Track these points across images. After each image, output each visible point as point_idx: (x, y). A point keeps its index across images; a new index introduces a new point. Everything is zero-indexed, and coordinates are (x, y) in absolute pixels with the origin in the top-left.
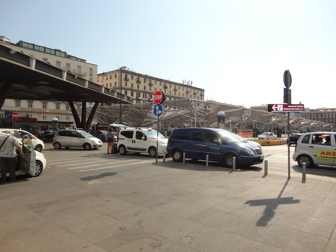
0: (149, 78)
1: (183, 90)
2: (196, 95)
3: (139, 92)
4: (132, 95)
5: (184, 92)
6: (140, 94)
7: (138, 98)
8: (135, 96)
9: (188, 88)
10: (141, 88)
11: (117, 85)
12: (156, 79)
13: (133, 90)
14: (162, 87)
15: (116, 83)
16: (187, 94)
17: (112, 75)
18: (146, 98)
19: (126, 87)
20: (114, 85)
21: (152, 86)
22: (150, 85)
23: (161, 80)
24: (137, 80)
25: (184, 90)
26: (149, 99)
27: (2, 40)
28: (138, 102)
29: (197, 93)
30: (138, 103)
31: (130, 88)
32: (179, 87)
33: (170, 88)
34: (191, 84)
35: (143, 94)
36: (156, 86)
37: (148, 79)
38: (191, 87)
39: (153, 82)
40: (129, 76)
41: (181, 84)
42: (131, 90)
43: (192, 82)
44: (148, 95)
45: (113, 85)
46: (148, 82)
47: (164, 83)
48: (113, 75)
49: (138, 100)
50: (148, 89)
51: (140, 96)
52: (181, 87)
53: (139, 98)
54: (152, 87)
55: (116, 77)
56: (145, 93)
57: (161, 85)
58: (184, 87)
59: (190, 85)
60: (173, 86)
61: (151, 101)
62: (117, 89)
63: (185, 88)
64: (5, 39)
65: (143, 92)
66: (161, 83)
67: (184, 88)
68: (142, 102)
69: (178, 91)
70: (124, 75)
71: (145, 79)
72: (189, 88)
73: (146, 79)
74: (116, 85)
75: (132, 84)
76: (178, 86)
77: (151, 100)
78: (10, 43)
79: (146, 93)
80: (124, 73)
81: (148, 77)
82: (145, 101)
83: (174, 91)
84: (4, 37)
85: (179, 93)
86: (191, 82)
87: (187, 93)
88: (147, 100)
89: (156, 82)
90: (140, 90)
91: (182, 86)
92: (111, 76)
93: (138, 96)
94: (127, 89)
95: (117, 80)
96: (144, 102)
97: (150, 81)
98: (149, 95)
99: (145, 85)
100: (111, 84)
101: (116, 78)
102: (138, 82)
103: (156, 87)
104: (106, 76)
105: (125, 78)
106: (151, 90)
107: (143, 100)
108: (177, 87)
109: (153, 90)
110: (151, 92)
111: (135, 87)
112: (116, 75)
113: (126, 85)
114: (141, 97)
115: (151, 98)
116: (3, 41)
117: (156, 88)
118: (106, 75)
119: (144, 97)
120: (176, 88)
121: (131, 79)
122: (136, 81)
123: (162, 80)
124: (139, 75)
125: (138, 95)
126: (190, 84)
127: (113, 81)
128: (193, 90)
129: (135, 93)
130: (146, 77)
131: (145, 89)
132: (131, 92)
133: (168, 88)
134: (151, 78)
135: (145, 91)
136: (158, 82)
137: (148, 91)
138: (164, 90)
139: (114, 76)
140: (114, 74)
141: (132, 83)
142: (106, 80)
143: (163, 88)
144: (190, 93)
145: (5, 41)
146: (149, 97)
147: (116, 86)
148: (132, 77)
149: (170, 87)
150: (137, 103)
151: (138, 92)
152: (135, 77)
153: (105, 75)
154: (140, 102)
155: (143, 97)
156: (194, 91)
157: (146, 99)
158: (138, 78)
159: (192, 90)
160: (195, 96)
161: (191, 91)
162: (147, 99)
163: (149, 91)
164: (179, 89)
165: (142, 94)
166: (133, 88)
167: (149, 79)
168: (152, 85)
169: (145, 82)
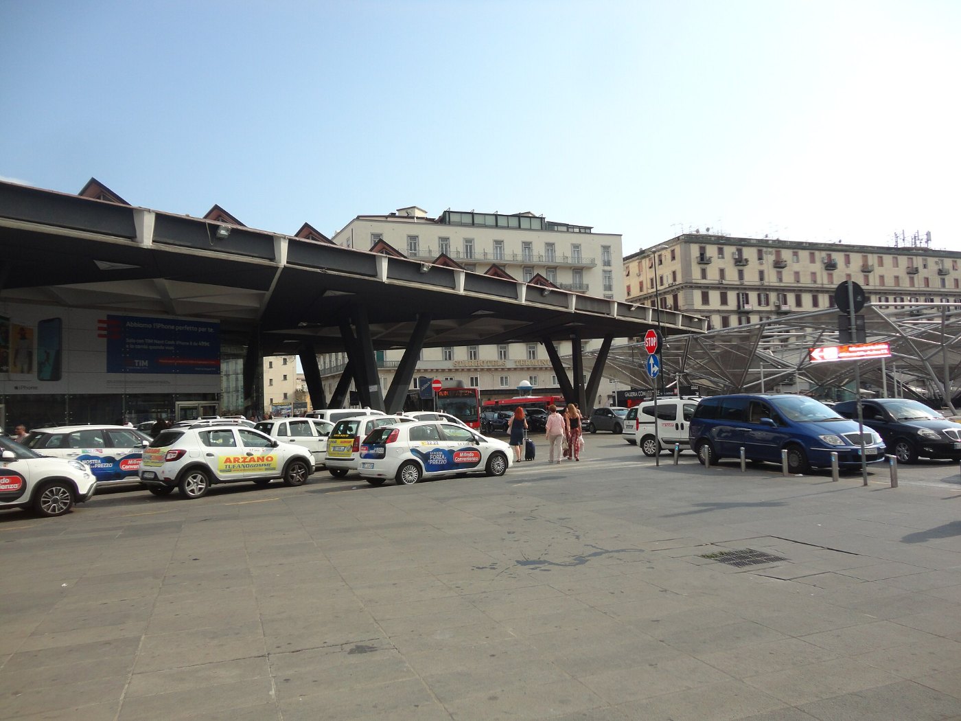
0: (772, 247)
1: (896, 265)
2: (947, 278)
3: (745, 289)
4: (724, 301)
5: (901, 271)
6: (747, 295)
7: (744, 307)
8: (732, 303)
9: (914, 258)
10: (751, 277)
11: (679, 280)
12: (797, 247)
13: (726, 288)
14: (818, 267)
15: (674, 273)
16: (912, 275)
17: (663, 252)
18: (768, 304)
19: (704, 281)
20: (671, 281)
21: (783, 268)
22: (779, 265)
23: (812, 247)
24: (737, 257)
25: (898, 267)
26: (778, 307)
27: (413, 215)
28: (744, 319)
29: (951, 269)
30: (744, 324)
31: (717, 282)
32: (879, 257)
33: (847, 267)
34: (927, 242)
35: (759, 296)
36: (796, 267)
37: (770, 250)
38: (927, 253)
39: (786, 255)
40: (711, 251)
41: (888, 249)
42: (718, 288)
43: (928, 234)
44: (773, 297)
45: (668, 281)
46: (770, 258)
47: (824, 254)
48: (667, 255)
49: (742, 313)
50: (771, 279)
51: (747, 303)
52: (888, 259)
53: (747, 307)
54: (784, 271)
55: (673, 258)
56: (763, 291)
57: (813, 260)
58: (899, 257)
59: (924, 245)
60: (856, 259)
61: (786, 313)
62: (678, 289)
63: (903, 261)
64: (418, 214)
65: (758, 289)
66: (812, 255)
67: (896, 258)
68: (755, 319)
69: (878, 271)
70: (695, 250)
71: (760, 252)
72: (916, 255)
73: (764, 249)
74: (675, 280)
75: (722, 271)
76: (876, 256)
77: (784, 308)
78: (427, 219)
79: (766, 289)
80: (696, 243)
81: (770, 242)
82: (764, 315)
83: (863, 271)
84: (414, 207)
85: (882, 277)
86: (925, 237)
87: (913, 272)
88: (770, 312)
89: (796, 254)
90: (746, 283)
91: (890, 254)
92: (660, 256)
93: (743, 301)
94: (708, 287)
95: (677, 266)
96: (761, 320)
97: (778, 254)
98: (778, 295)
99: (761, 268)
100: (661, 278)
101: (674, 261)
102: (740, 262)
103: (797, 270)
104: (647, 259)
105: (699, 259)
106: (780, 280)
107: (759, 312)
108: (872, 259)
109: (788, 279)
110: (782, 285)
111: (732, 276)
112: (673, 252)
113: (704, 276)
114: (753, 305)
115: (785, 303)
116: (413, 218)
117: (797, 274)
118: (648, 256)
119: (763, 302)
120: (870, 263)
121: (719, 258)
122: (732, 262)
123: (816, 244)
124: (741, 243)
125: (743, 298)
126: (924, 241)
127: (666, 271)
128: (936, 259)
129: (732, 297)
130: (762, 245)
131: (762, 279)
132: (721, 293)
133: (838, 266)
134: (780, 245)
135: (762, 285)
136: (804, 255)
137: (772, 284)
138: (825, 274)
139: (669, 256)
140: (669, 250)
141: (722, 266)
142: (648, 269)
143: (824, 268)
144: (923, 273)
145: (417, 218)
146: (778, 299)
147: (677, 283)
148: (721, 251)
149: (848, 261)
150: (740, 323)
151: (743, 292)
152: (729, 251)
153: (645, 257)
154: (748, 321)
155: (760, 304)
156: (937, 263)
157: (768, 309)
158: (740, 251)
159: (931, 261)
160: (943, 280)
161: (925, 266)
162: (771, 308)
163: (777, 284)
164: (881, 264)
165: (753, 296)
166: (724, 282)
167: (773, 250)
168: (782, 265)
169: (760, 258)
